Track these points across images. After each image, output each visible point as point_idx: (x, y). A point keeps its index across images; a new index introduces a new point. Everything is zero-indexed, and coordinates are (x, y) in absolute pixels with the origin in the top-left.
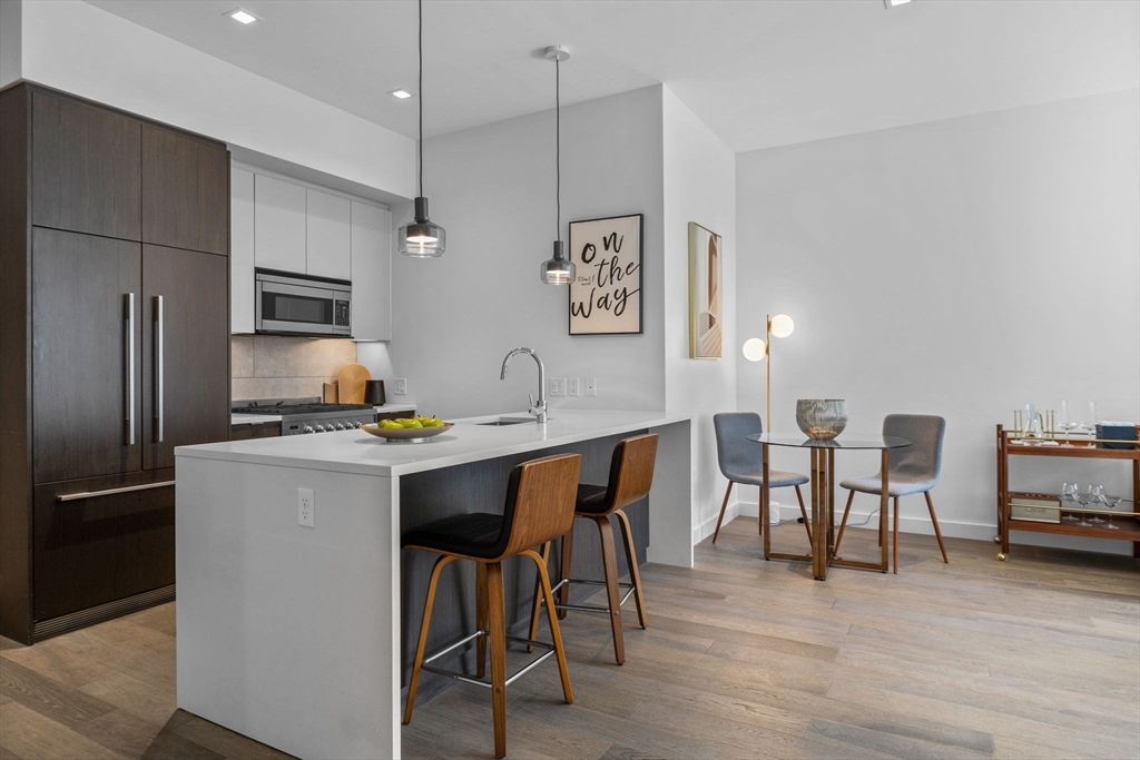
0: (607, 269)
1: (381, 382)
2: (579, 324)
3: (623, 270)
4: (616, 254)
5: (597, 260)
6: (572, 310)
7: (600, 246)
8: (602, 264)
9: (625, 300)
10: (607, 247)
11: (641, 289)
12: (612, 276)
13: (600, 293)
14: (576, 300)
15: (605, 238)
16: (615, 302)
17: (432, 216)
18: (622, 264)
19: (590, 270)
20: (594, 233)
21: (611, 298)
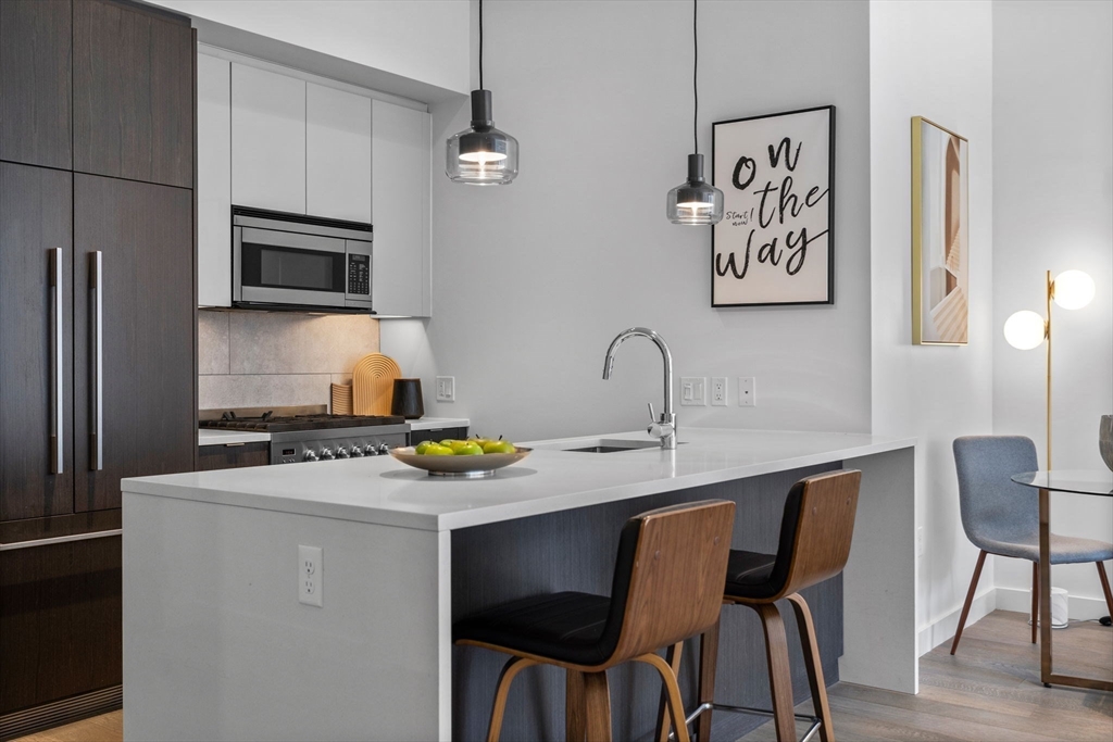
0: (773, 199)
1: (417, 382)
2: (728, 288)
3: (801, 200)
4: (789, 173)
5: (759, 184)
6: (718, 266)
7: (763, 160)
8: (767, 190)
9: (803, 249)
10: (774, 162)
11: (831, 231)
12: (782, 209)
13: (762, 238)
14: (724, 249)
15: (771, 148)
16: (788, 253)
17: (498, 120)
18: (800, 189)
19: (748, 200)
20: (754, 140)
21: (781, 245)
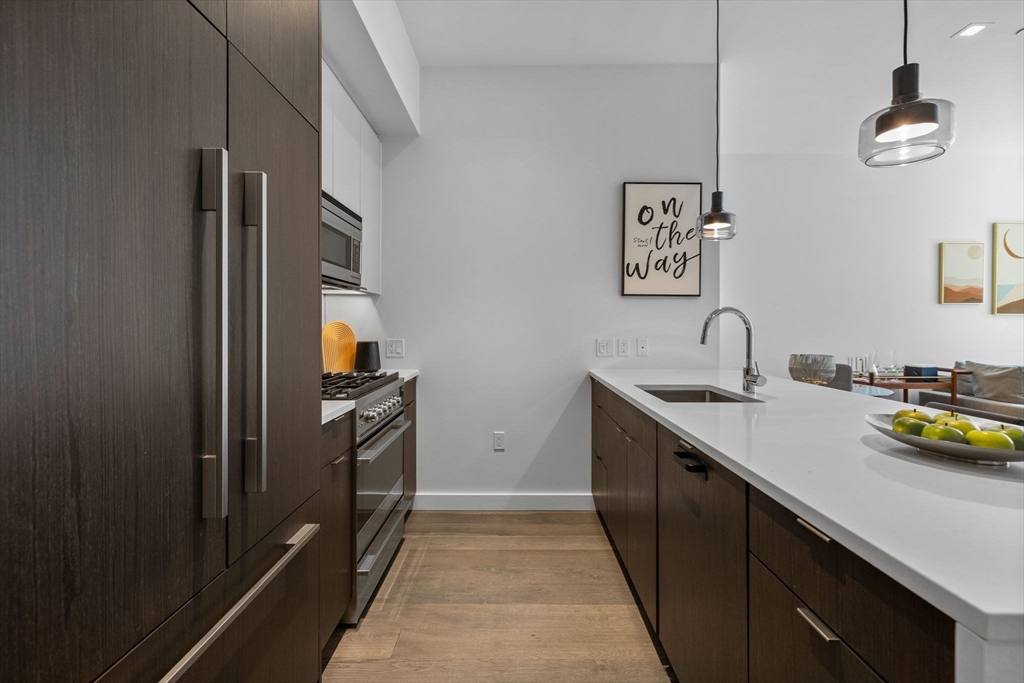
0: (665, 233)
1: (376, 343)
2: (633, 284)
3: (683, 235)
4: (675, 219)
5: (656, 223)
6: (624, 270)
7: (658, 210)
8: (661, 227)
9: (684, 264)
10: (666, 211)
11: (700, 254)
12: (671, 240)
13: (657, 255)
14: (631, 259)
15: (663, 203)
16: (675, 265)
18: (682, 228)
19: (648, 232)
20: (655, 197)
21: (670, 261)
